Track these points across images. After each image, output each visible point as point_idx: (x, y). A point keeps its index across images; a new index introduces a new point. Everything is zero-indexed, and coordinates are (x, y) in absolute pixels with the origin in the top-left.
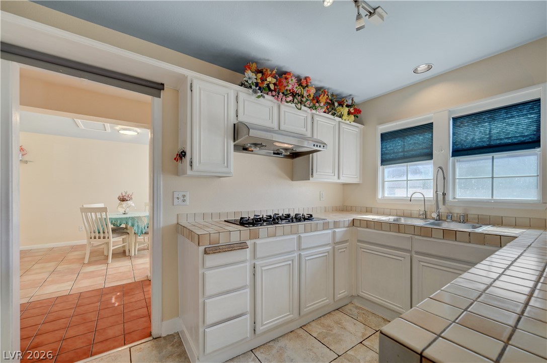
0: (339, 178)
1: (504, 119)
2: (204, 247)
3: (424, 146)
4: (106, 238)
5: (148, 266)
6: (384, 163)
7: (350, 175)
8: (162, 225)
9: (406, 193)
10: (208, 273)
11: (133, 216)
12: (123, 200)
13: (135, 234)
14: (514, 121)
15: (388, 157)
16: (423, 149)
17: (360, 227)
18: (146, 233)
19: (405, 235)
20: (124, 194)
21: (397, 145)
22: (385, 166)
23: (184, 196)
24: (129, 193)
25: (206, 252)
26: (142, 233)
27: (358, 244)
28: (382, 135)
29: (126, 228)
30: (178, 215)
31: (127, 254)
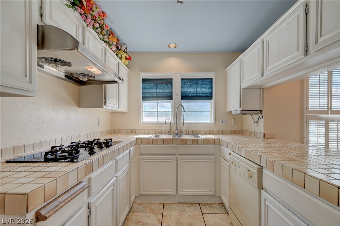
0: (118, 107)
1: (201, 84)
2: (35, 210)
3: (168, 91)
6: (144, 99)
7: (124, 105)
9: (157, 119)
14: (204, 86)
15: (146, 95)
16: (167, 93)
17: (142, 144)
19: (172, 145)
21: (152, 88)
22: (145, 101)
27: (140, 157)
28: (143, 80)
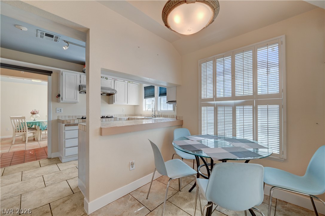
0: (127, 103)
2: (65, 124)
4: (25, 131)
5: (47, 143)
7: (133, 102)
8: (51, 120)
10: (66, 132)
11: (39, 121)
12: (33, 113)
13: (40, 130)
15: (147, 95)
16: (152, 93)
18: (46, 129)
20: (34, 111)
21: (148, 92)
22: (146, 99)
23: (60, 110)
24: (37, 110)
25: (66, 126)
26: (44, 130)
28: (145, 88)
29: (35, 128)
30: (58, 116)
31: (36, 140)
